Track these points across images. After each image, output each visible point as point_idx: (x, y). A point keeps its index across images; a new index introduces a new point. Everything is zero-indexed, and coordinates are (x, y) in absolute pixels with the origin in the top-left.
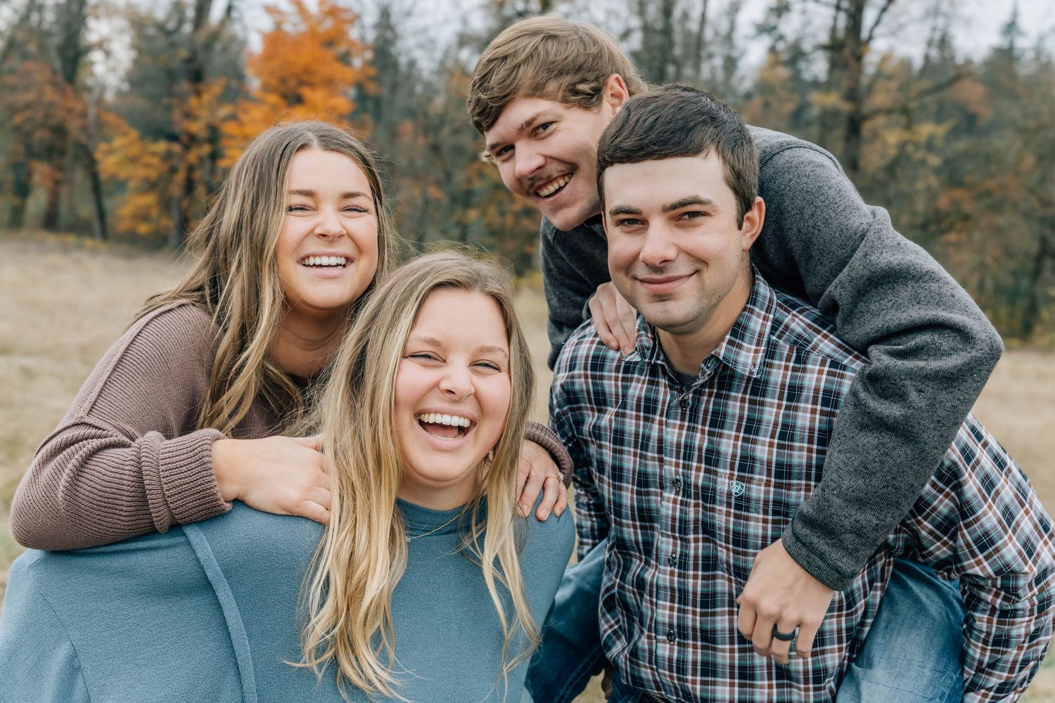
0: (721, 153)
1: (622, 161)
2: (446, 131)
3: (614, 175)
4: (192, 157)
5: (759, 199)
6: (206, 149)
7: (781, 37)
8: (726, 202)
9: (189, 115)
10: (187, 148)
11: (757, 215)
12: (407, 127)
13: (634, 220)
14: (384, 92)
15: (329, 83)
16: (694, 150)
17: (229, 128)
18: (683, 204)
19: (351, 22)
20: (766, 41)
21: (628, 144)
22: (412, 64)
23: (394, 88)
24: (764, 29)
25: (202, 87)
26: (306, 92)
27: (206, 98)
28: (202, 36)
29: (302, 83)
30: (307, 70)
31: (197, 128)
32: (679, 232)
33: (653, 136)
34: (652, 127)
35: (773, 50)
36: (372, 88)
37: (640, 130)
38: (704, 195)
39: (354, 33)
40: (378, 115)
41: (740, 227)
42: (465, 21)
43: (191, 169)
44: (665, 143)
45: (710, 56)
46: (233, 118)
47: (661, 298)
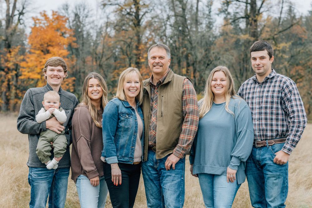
0: (267, 50)
1: (253, 51)
2: (104, 59)
3: (252, 53)
4: (9, 76)
5: (273, 56)
6: (14, 72)
7: (229, 13)
8: (268, 57)
9: (7, 61)
10: (7, 73)
11: (273, 58)
12: (89, 58)
13: (255, 59)
14: (80, 46)
15: (58, 45)
16: (263, 50)
17: (23, 64)
18: (262, 57)
19: (65, 21)
20: (223, 16)
21: (254, 49)
22: (88, 34)
23: (83, 44)
24: (221, 11)
25: (11, 50)
26: (51, 49)
27: (13, 53)
28: (10, 31)
29: (48, 46)
30: (50, 41)
31: (10, 65)
32: (261, 61)
33: (257, 48)
34: (257, 47)
35: (225, 19)
36: (75, 45)
37: (256, 47)
38: (264, 56)
39: (67, 25)
40: (77, 55)
41: (270, 60)
42: (108, 18)
43: (9, 81)
44: (259, 49)
45: (201, 24)
46: (24, 60)
47: (259, 69)
